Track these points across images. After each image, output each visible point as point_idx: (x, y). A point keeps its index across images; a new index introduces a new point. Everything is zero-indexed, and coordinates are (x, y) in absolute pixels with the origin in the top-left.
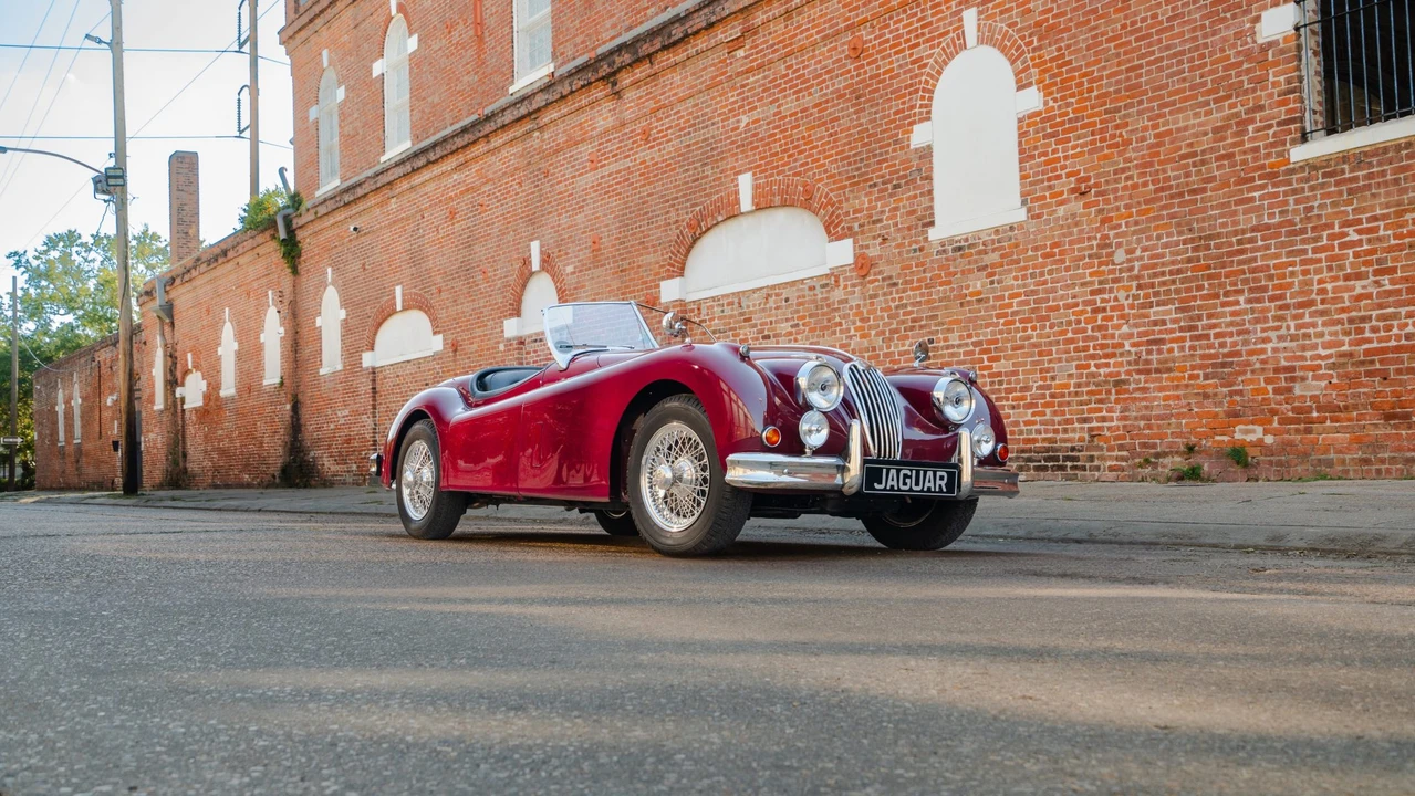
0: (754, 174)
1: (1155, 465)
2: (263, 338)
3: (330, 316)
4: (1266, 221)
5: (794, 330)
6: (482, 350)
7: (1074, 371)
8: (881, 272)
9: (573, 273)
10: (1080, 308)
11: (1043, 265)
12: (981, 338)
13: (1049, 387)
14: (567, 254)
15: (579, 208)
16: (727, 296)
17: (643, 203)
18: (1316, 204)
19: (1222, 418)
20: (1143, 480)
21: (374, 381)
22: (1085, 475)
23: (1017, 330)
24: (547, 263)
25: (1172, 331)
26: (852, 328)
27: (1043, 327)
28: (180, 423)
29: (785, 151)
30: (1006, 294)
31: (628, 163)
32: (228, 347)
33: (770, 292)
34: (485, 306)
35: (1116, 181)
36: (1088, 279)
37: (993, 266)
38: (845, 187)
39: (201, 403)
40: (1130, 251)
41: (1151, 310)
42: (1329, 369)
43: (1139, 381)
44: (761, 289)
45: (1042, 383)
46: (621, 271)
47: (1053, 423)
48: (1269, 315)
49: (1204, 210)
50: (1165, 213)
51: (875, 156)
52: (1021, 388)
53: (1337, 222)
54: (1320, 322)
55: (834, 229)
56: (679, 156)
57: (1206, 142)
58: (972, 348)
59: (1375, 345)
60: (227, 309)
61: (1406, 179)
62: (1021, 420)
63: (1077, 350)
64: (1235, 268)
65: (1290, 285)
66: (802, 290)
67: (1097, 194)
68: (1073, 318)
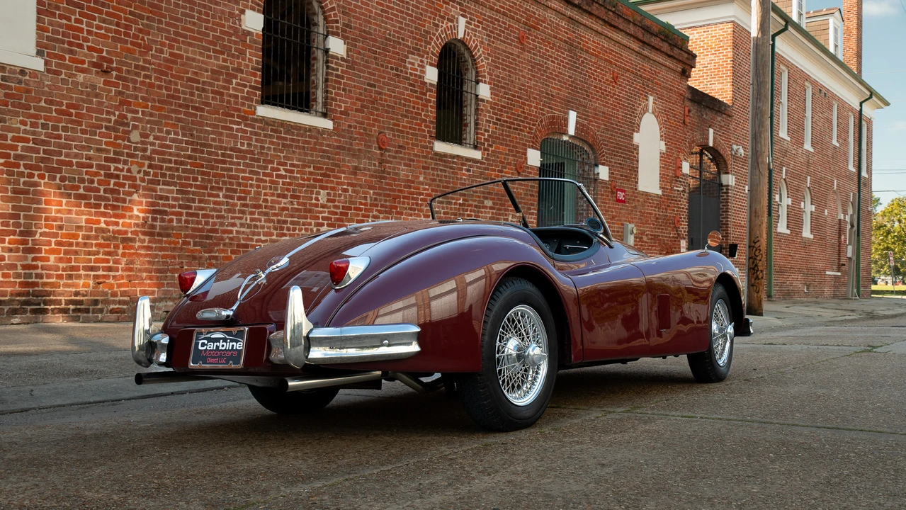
7: (84, 224)
10: (94, 169)
11: (57, 120)
13: (55, 235)
18: (266, 146)
22: (88, 317)
25: (174, 206)
27: (54, 178)
35: (135, 74)
36: (104, 146)
40: (144, 135)
41: (158, 187)
43: (143, 241)
45: (47, 230)
48: (237, 209)
49: (202, 124)
50: (173, 115)
52: (20, 231)
53: (275, 161)
54: (263, 219)
57: (206, 77)
61: (307, 148)
62: (17, 264)
63: (88, 206)
64: (219, 172)
65: (249, 192)
67: (118, 78)
68: (86, 177)
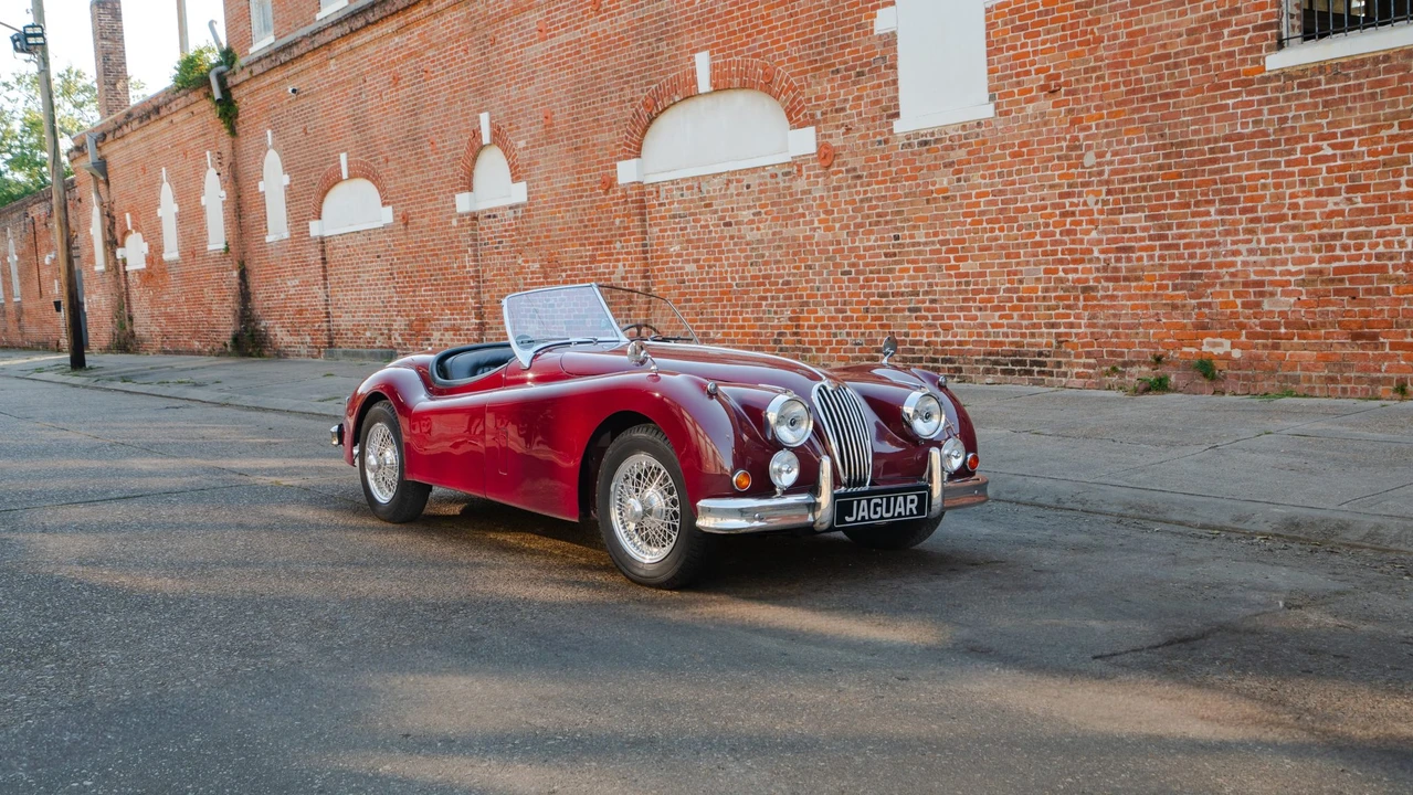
0: (712, 53)
1: (1122, 374)
2: (204, 200)
3: (273, 181)
4: (1239, 130)
5: (756, 218)
6: (435, 225)
7: (1042, 275)
8: (844, 164)
9: (525, 148)
10: (1049, 211)
11: (1011, 165)
12: (948, 237)
13: (1016, 290)
14: (518, 128)
15: (529, 79)
16: (686, 180)
17: (596, 78)
18: (1290, 115)
19: (1190, 331)
20: (1110, 389)
21: (323, 251)
22: (1052, 381)
23: (984, 230)
24: (498, 136)
25: (1142, 239)
26: (816, 219)
27: (1011, 229)
28: (123, 285)
29: (743, 30)
30: (974, 192)
31: (578, 34)
32: (168, 209)
33: (731, 178)
34: (435, 179)
35: (1087, 80)
36: (1057, 181)
37: (960, 162)
38: (806, 72)
39: (144, 266)
40: (1100, 155)
41: (1121, 217)
42: (1298, 285)
43: (1107, 289)
44: (721, 174)
45: (1009, 286)
46: (576, 149)
47: (1020, 327)
48: (1240, 227)
49: (1176, 115)
50: (1136, 116)
51: (837, 40)
52: (988, 289)
53: (1311, 135)
54: (1290, 238)
55: (796, 116)
56: (632, 29)
57: (1179, 45)
58: (938, 246)
59: (1345, 263)
60: (164, 169)
61: (1382, 94)
62: (988, 322)
63: (1045, 253)
64: (1206, 177)
65: (1262, 198)
66: (763, 177)
67: (1068, 93)
68: (1041, 221)
